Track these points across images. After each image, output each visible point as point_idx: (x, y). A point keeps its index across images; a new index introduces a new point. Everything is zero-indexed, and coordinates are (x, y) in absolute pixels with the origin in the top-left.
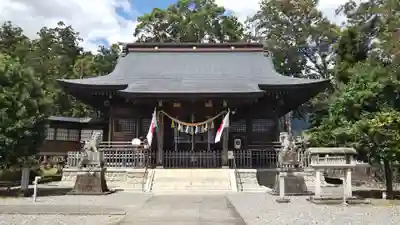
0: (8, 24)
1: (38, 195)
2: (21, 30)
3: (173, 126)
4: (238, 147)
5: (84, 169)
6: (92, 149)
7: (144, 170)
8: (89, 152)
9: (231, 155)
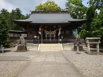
0: (4, 9)
1: (4, 52)
2: (7, 10)
3: (45, 32)
4: (62, 38)
5: (20, 44)
6: (22, 39)
7: (37, 44)
8: (21, 40)
9: (60, 40)
